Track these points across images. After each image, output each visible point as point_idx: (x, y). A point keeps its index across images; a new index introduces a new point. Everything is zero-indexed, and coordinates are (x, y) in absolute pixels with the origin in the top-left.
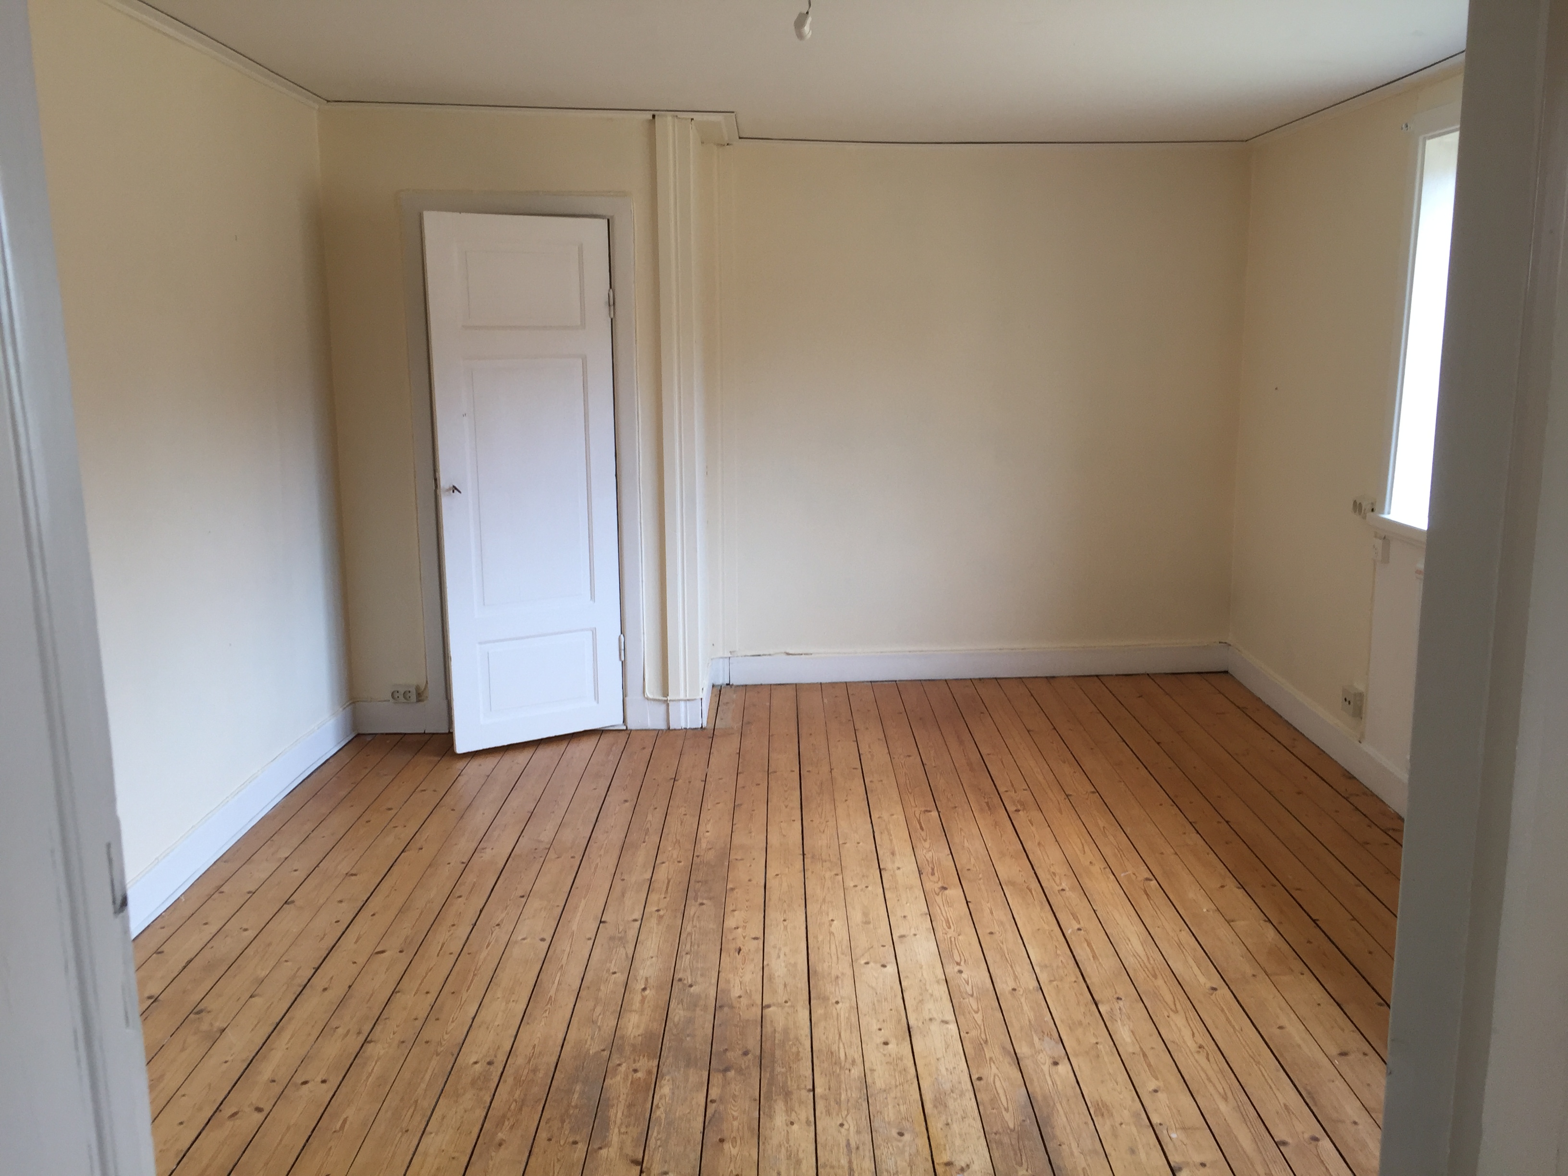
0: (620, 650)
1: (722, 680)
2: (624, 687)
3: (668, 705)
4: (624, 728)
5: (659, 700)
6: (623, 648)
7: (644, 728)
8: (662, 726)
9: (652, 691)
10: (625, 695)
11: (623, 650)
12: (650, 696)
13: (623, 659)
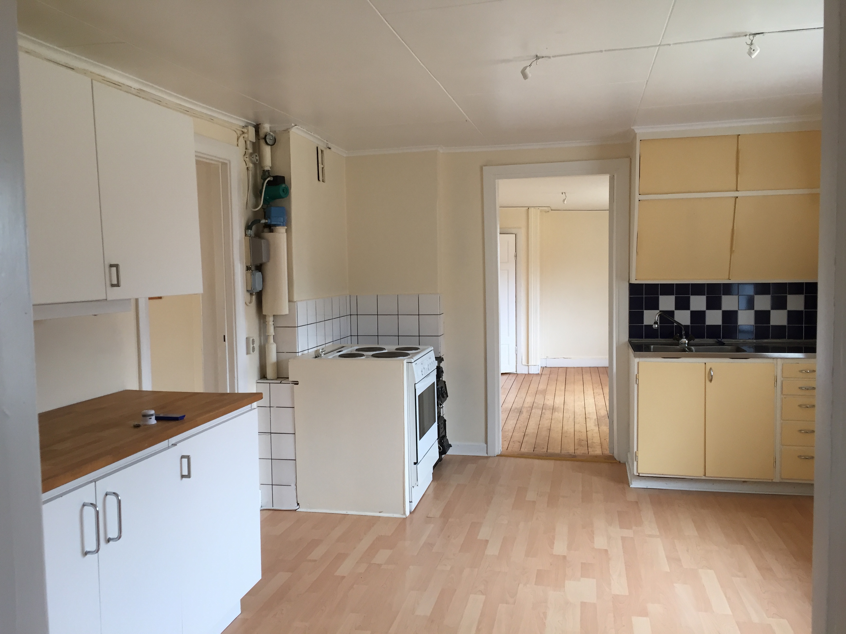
0: (515, 350)
1: (544, 365)
2: (516, 361)
3: (529, 366)
4: (516, 373)
5: (526, 365)
6: (516, 350)
7: (522, 373)
8: (527, 373)
9: (524, 362)
10: (516, 364)
11: (516, 351)
12: (524, 364)
13: (516, 353)
